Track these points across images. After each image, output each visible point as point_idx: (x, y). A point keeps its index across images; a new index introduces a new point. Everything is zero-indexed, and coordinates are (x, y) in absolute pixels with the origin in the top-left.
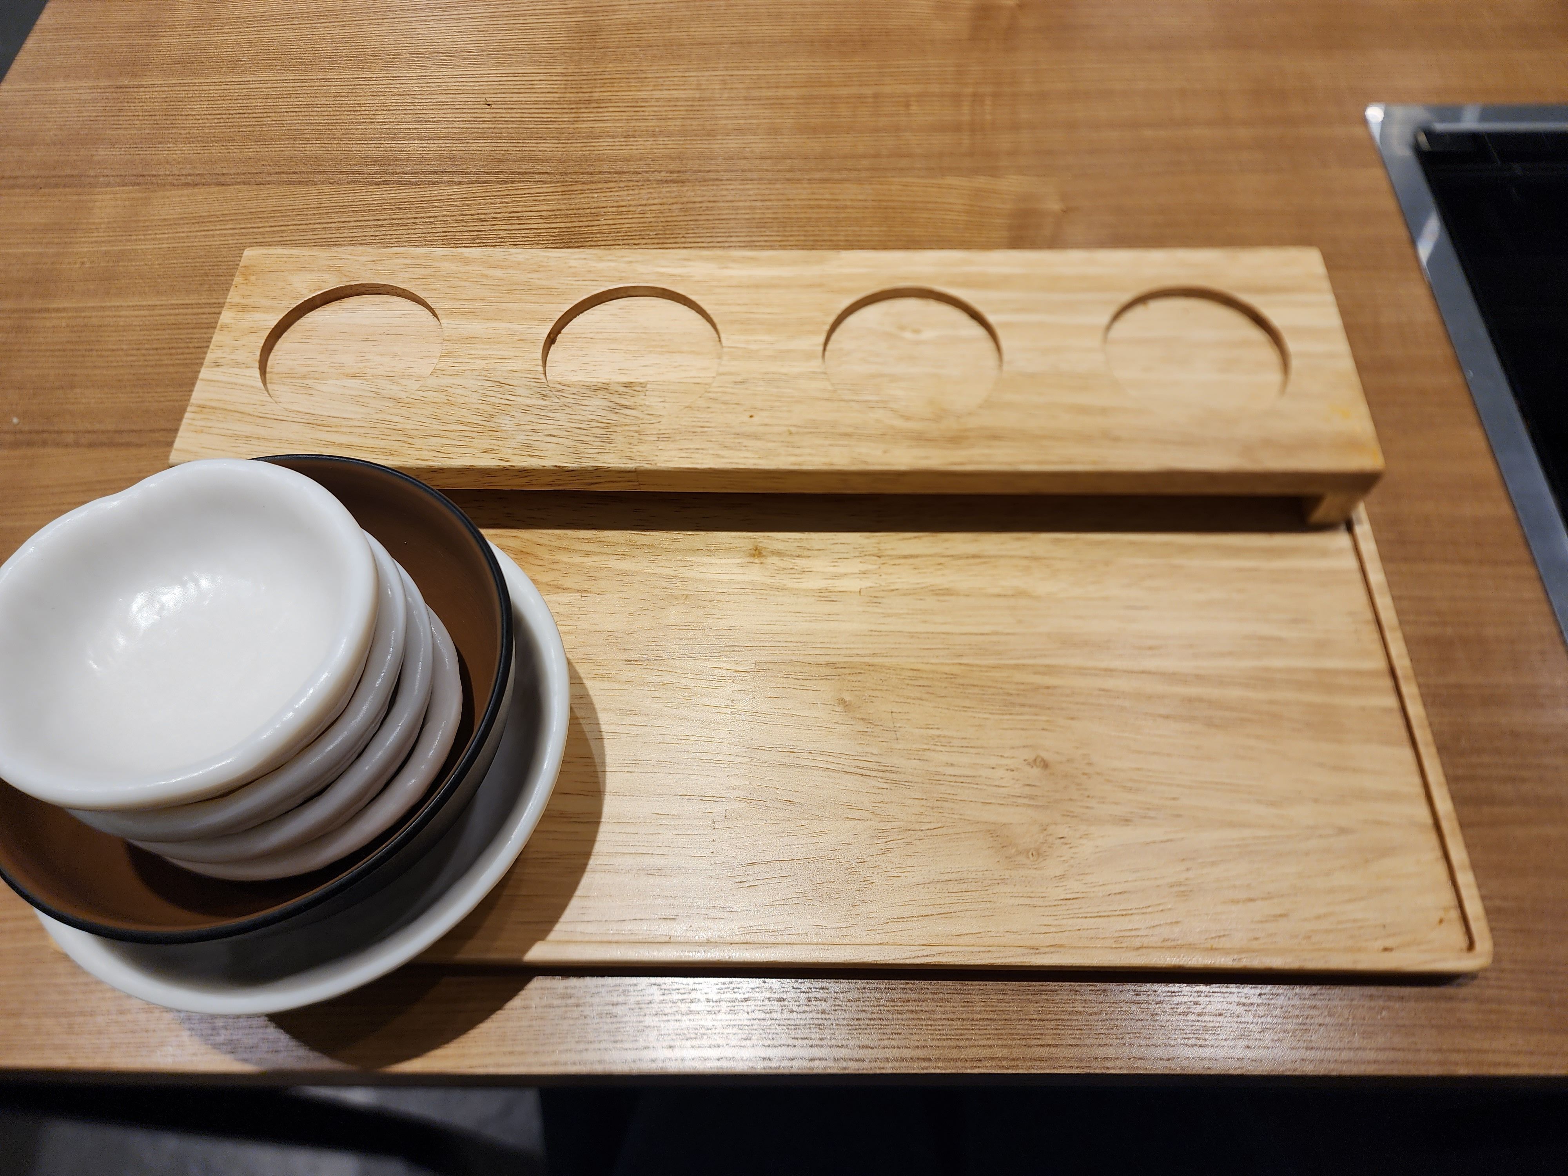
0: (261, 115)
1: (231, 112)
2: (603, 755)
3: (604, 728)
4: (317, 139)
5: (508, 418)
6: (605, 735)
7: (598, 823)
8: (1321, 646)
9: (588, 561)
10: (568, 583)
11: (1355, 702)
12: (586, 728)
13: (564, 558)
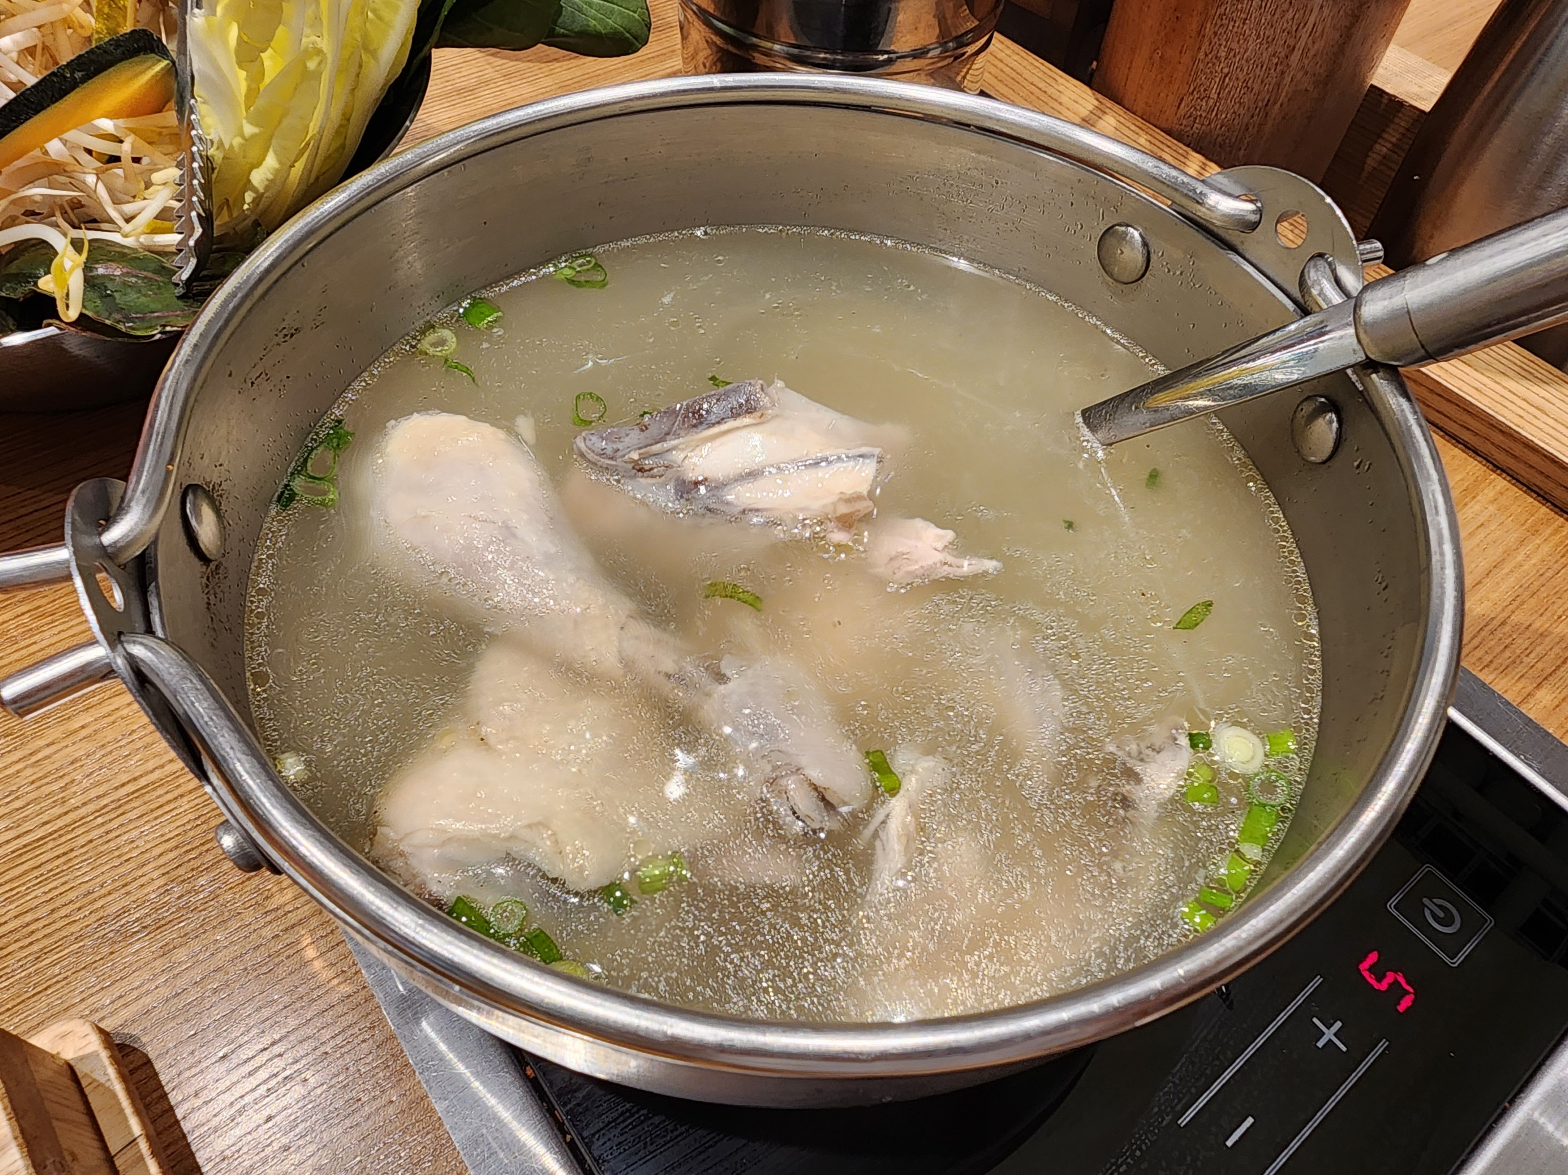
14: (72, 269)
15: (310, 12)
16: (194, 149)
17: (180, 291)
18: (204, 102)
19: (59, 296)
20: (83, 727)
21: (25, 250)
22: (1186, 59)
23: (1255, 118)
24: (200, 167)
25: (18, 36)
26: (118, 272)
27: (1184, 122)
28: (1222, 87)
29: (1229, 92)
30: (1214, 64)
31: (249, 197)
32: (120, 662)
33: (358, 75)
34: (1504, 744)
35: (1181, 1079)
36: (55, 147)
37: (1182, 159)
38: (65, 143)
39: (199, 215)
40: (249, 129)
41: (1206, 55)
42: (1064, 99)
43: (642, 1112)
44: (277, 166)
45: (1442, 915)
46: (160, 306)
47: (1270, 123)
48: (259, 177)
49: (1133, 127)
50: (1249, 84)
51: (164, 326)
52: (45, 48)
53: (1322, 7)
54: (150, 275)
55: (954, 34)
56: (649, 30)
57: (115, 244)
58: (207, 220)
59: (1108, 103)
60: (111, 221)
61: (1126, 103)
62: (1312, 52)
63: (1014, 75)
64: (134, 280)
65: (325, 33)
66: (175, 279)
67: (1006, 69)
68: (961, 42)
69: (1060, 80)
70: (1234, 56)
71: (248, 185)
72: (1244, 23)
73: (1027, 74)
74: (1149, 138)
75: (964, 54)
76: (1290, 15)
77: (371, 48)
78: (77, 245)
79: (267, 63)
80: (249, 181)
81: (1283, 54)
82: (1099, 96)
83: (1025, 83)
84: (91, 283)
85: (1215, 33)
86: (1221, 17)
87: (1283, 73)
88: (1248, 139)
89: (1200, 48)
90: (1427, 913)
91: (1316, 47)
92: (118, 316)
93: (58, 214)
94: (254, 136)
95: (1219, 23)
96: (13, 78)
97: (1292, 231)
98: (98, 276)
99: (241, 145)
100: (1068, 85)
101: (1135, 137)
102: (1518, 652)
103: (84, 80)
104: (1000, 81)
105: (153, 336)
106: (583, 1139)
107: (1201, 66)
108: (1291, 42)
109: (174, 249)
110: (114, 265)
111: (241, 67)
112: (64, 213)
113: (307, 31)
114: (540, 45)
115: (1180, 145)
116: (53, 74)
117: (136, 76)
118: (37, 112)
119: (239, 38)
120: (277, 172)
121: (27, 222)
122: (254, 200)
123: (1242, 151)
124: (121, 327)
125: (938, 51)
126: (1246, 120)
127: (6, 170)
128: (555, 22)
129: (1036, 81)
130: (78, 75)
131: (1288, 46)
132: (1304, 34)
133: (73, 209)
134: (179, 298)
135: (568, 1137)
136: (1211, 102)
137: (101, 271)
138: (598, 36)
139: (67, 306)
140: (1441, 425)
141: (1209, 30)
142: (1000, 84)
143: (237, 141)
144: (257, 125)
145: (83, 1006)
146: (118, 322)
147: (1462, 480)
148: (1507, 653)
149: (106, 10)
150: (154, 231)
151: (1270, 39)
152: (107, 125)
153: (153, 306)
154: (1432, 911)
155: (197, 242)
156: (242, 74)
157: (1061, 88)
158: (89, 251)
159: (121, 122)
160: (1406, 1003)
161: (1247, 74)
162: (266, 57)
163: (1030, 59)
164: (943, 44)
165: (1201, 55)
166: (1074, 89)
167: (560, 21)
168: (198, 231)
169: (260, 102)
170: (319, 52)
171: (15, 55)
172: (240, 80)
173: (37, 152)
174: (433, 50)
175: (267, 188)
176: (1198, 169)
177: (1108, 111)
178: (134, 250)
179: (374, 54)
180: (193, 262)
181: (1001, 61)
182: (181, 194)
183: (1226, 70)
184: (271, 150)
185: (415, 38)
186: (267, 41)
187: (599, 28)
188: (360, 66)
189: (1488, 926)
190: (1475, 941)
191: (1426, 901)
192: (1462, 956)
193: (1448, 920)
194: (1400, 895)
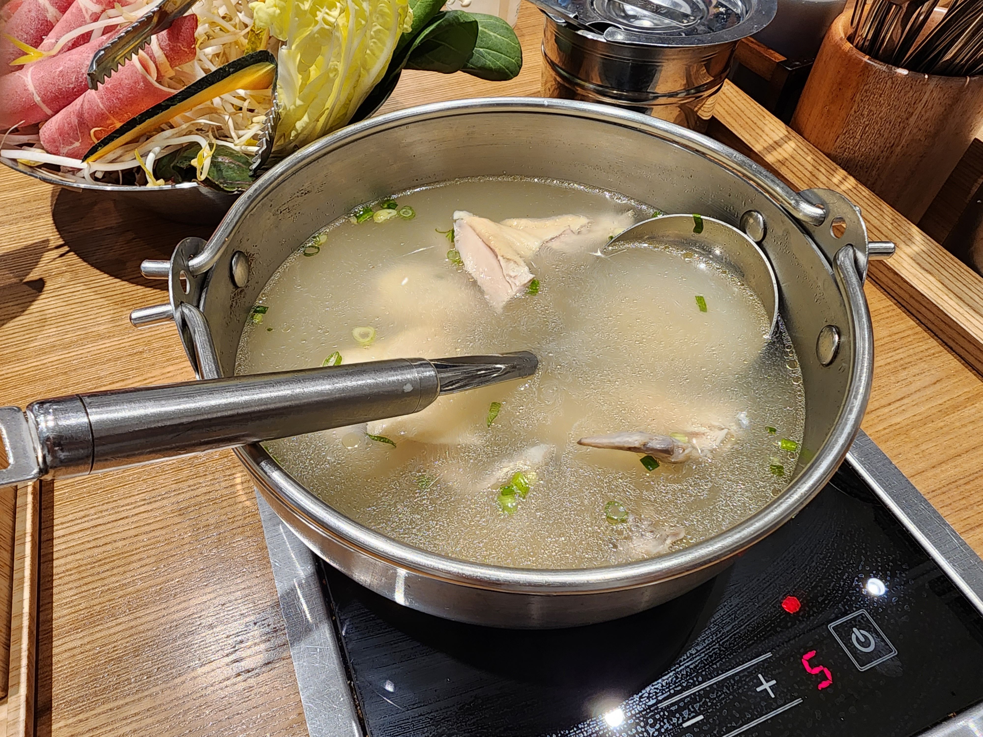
14: (207, 157)
15: (336, 51)
16: (273, 109)
17: (251, 173)
18: (281, 88)
19: (198, 168)
20: (169, 372)
21: (193, 146)
22: (843, 113)
23: (884, 153)
24: (273, 118)
25: (214, 47)
26: (227, 161)
27: (838, 151)
28: (863, 133)
29: (868, 136)
30: (860, 119)
31: (293, 133)
32: (177, 315)
33: (358, 81)
34: (943, 553)
35: (667, 683)
36: (217, 101)
37: (832, 172)
38: (222, 99)
39: (267, 140)
40: (299, 102)
41: (855, 112)
42: (766, 129)
43: (372, 616)
44: (308, 120)
45: (862, 639)
46: (240, 179)
47: (894, 157)
48: (299, 125)
49: (805, 150)
50: (882, 132)
51: (238, 188)
52: (224, 53)
53: (932, 91)
54: (240, 164)
55: (696, 85)
56: (520, 68)
57: (231, 149)
58: (270, 143)
59: (794, 133)
60: (232, 138)
61: (806, 135)
62: (923, 119)
63: (739, 111)
64: (233, 165)
65: (342, 60)
66: (250, 168)
67: (735, 108)
68: (699, 89)
69: (767, 117)
70: (873, 115)
71: (294, 128)
72: (880, 96)
73: (747, 112)
74: (814, 157)
75: (701, 96)
76: (911, 93)
77: (367, 68)
78: (211, 145)
79: (312, 73)
80: (295, 126)
81: (905, 117)
82: (789, 129)
83: (744, 117)
84: (214, 164)
85: (862, 100)
86: (866, 91)
87: (904, 128)
88: (879, 165)
89: (852, 108)
90: (854, 636)
91: (928, 114)
92: (222, 181)
93: (210, 132)
94: (300, 106)
95: (865, 94)
96: (207, 67)
97: (892, 224)
98: (218, 162)
99: (294, 109)
100: (771, 121)
101: (805, 156)
102: (972, 502)
103: (233, 72)
104: (729, 114)
105: (234, 192)
106: (340, 620)
107: (851, 118)
108: (911, 110)
109: (254, 154)
110: (226, 158)
111: (300, 74)
112: (213, 132)
113: (332, 59)
114: (459, 72)
115: (834, 164)
116: (221, 69)
117: (258, 71)
118: (210, 85)
119: (300, 61)
120: (308, 124)
121: (197, 134)
122: (295, 136)
123: (874, 172)
124: (221, 186)
125: (685, 94)
126: (878, 154)
127: (194, 109)
128: (468, 61)
129: (751, 116)
130: (231, 70)
131: (909, 113)
132: (920, 106)
133: (218, 130)
134: (250, 176)
135: (334, 618)
136: (856, 141)
137: (220, 160)
138: (490, 70)
139: (201, 173)
140: (963, 356)
141: (858, 97)
142: (728, 116)
143: (292, 107)
144: (303, 101)
145: (137, 497)
146: (221, 183)
147: (969, 392)
148: (964, 502)
149: (253, 39)
150: (250, 145)
151: (897, 107)
152: (242, 92)
153: (237, 178)
154: (857, 637)
155: (263, 152)
156: (300, 76)
157: (766, 122)
158: (215, 150)
159: (248, 92)
160: (824, 684)
161: (881, 126)
162: (313, 69)
163: (752, 104)
164: (687, 91)
165: (852, 112)
166: (775, 123)
167: (471, 60)
168: (265, 147)
169: (305, 91)
170: (336, 70)
171: (210, 57)
172: (298, 79)
173: (209, 103)
174: (403, 70)
175: (302, 131)
176: (841, 179)
177: (792, 138)
178: (238, 152)
179: (368, 71)
180: (259, 161)
181: (733, 103)
182: (264, 128)
183: (867, 123)
184: (306, 114)
185: (390, 65)
186: (312, 63)
187: (491, 65)
188: (360, 76)
189: (892, 655)
190: (880, 661)
191: (855, 629)
192: (868, 667)
193: (866, 644)
194: (839, 622)
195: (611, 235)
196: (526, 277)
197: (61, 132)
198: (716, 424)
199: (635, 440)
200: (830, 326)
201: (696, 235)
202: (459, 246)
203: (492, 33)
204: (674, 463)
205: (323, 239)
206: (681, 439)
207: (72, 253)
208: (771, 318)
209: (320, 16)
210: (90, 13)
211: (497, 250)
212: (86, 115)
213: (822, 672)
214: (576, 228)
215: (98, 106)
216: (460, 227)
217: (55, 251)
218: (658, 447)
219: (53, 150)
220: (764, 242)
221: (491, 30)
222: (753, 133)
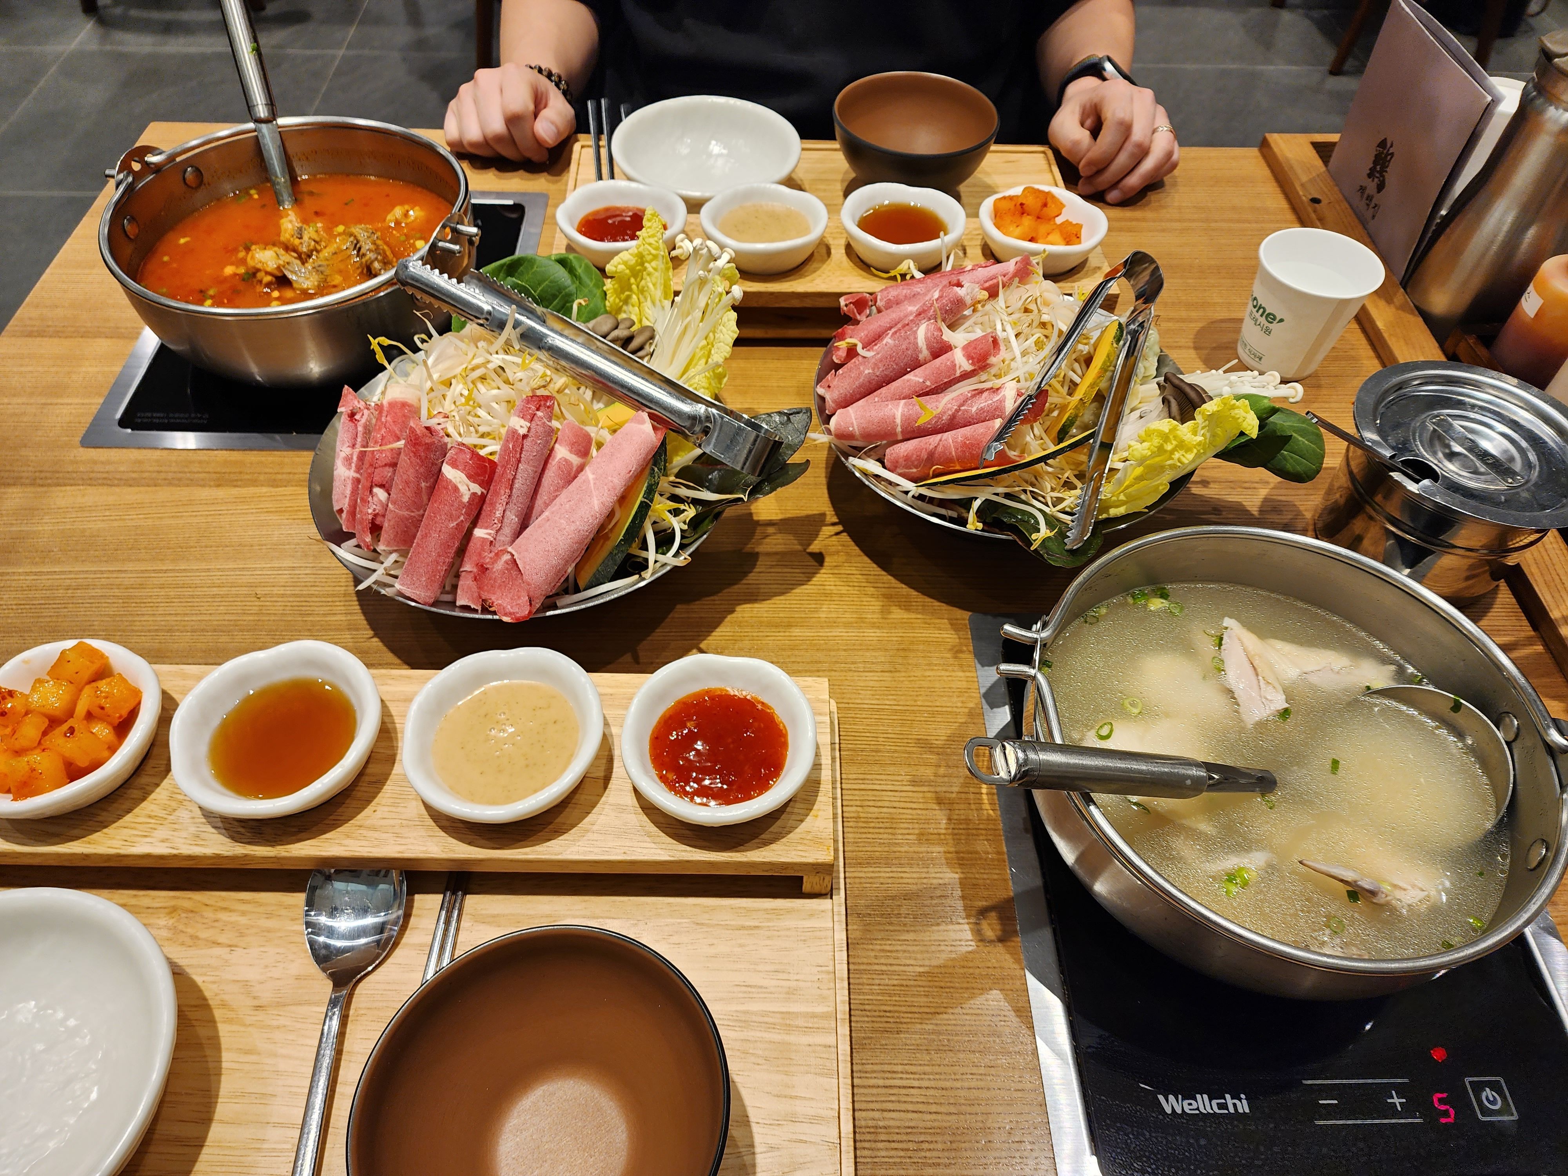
0: (59, 606)
1: (34, 602)
2: (218, 1088)
3: (224, 1065)
4: (103, 631)
5: (187, 812)
6: (223, 1071)
7: (202, 1146)
8: (791, 993)
9: (243, 920)
10: (222, 939)
11: (805, 1040)
12: (211, 1065)
13: (224, 916)
45: (1491, 1099)
90: (1485, 1094)
138: (1289, 471)
154: (1487, 1096)
160: (1446, 1120)
187: (1292, 468)
189: (1512, 1118)
190: (1500, 1118)
191: (1488, 1089)
192: (1488, 1119)
193: (1494, 1102)
194: (1476, 1079)
195: (1368, 684)
196: (1280, 703)
197: (907, 458)
198: (1420, 885)
199: (1349, 876)
200: (1543, 840)
201: (1452, 713)
202: (1224, 654)
203: (1300, 439)
204: (1374, 903)
205: (1103, 611)
206: (1386, 888)
207: (845, 534)
208: (1498, 814)
209: (1177, 455)
210: (962, 369)
211: (1259, 670)
212: (937, 455)
213: (1447, 1111)
214: (1336, 668)
215: (951, 453)
216: (1229, 637)
217: (831, 528)
218: (1367, 887)
219: (892, 468)
220: (1513, 744)
221: (1301, 436)
222: (1556, 595)
